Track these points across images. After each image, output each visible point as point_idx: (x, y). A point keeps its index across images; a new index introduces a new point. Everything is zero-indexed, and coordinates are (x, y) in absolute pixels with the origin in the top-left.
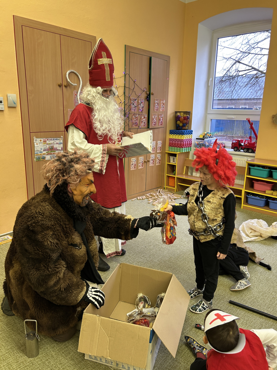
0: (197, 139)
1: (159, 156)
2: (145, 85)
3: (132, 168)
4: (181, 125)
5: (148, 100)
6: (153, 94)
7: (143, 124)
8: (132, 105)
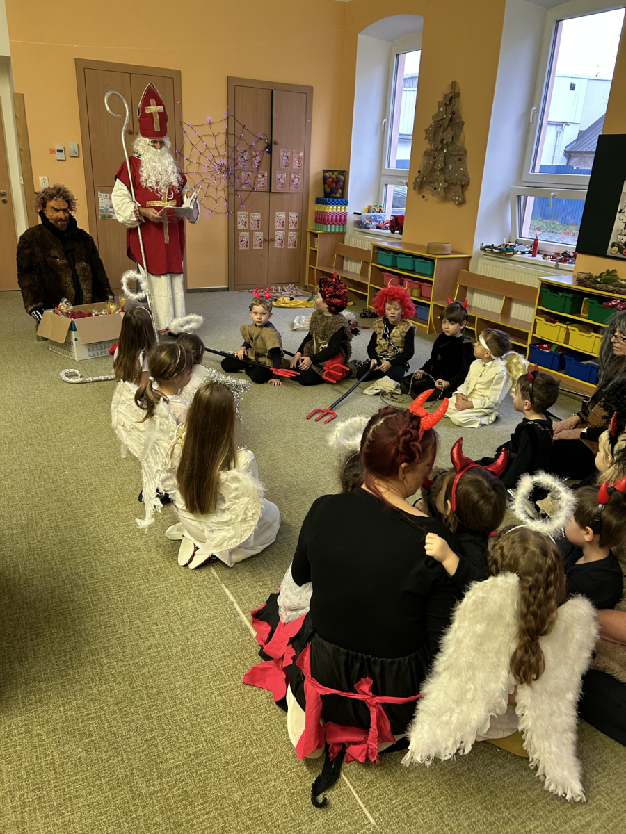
0: (355, 213)
1: (293, 235)
2: (262, 131)
3: (242, 247)
4: (328, 190)
5: (268, 152)
6: (276, 143)
7: (259, 186)
8: (240, 159)
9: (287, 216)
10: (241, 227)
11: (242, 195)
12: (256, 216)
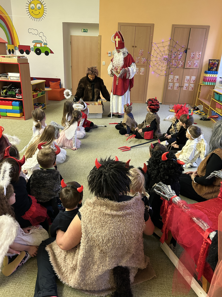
0: (220, 78)
1: (192, 85)
6: (189, 49)
7: (180, 66)
8: (173, 55)
9: (190, 78)
10: (169, 81)
11: (172, 69)
12: (177, 77)
